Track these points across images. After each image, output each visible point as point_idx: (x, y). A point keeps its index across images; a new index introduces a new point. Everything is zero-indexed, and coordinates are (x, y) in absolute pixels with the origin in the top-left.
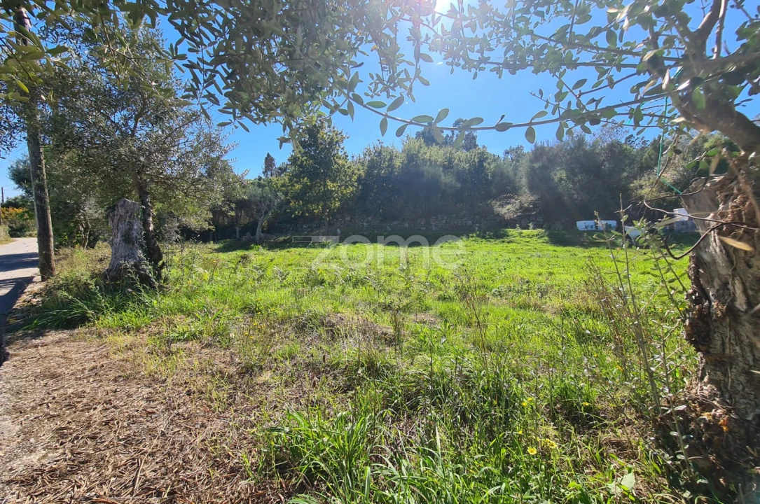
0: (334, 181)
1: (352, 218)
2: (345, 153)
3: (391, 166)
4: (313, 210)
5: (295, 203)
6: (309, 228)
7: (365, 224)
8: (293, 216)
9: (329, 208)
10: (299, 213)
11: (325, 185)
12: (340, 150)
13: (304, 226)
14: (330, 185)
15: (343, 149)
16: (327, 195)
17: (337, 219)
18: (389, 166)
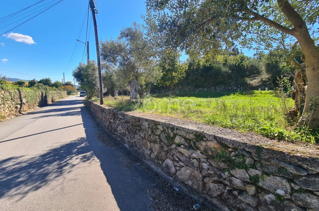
0: (176, 72)
1: (182, 87)
3: (199, 64)
4: (167, 84)
6: (164, 91)
7: (187, 89)
8: (159, 86)
9: (173, 83)
10: (161, 85)
11: (172, 74)
12: (178, 59)
13: (163, 91)
14: (174, 74)
16: (173, 78)
17: (176, 88)
18: (198, 65)
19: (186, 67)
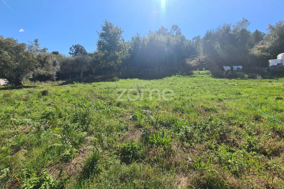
0: (118, 51)
2: (123, 39)
3: (144, 44)
4: (110, 64)
5: (102, 61)
6: (110, 72)
8: (102, 67)
9: (117, 64)
10: (104, 66)
11: (115, 53)
12: (120, 37)
14: (117, 53)
15: (122, 37)
16: (116, 58)
17: (122, 68)
19: (128, 46)
